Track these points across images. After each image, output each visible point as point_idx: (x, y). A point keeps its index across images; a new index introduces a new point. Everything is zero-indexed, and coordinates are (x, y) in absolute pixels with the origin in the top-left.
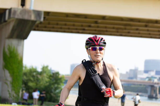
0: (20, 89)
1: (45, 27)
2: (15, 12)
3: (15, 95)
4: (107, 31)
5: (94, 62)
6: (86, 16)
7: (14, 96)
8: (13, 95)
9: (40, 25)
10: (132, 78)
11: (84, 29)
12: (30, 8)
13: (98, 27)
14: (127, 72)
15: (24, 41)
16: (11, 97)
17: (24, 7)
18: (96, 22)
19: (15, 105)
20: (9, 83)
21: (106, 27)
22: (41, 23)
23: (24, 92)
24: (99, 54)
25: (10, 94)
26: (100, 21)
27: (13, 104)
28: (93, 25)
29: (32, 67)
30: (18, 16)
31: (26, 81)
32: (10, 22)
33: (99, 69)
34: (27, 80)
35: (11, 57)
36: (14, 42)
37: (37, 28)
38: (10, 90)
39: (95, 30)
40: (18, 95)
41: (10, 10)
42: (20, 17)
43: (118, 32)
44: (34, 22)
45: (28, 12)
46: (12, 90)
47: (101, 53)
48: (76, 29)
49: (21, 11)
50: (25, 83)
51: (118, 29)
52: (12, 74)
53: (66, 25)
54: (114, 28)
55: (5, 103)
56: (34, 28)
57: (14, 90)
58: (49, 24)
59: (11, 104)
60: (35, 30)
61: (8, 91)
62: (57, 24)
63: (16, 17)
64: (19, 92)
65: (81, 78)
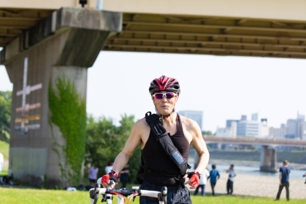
0: (81, 161)
1: (127, 43)
2: (69, 15)
3: (72, 172)
4: (243, 48)
5: (161, 115)
6: (202, 20)
7: (70, 175)
8: (69, 171)
9: (116, 40)
10: (292, 137)
11: (200, 46)
12: (98, 7)
13: (226, 40)
14: (283, 125)
15: (87, 70)
16: (66, 177)
17: (86, 6)
18: (222, 32)
19: (73, 190)
20: (60, 150)
21: (241, 41)
22: (118, 35)
23: (89, 165)
24: (166, 104)
25: (62, 170)
26: (229, 28)
27: (70, 189)
28: (216, 36)
29: (105, 119)
30: (75, 23)
31: (92, 146)
32: (60, 35)
33: (170, 126)
34: (94, 144)
35: (64, 101)
36: (69, 73)
37: (110, 46)
38: (63, 163)
39: (221, 47)
40: (79, 173)
41: (60, 12)
42: (79, 25)
43: (264, 49)
44: (104, 34)
45: (94, 14)
46: (66, 164)
47: (169, 102)
48: (186, 45)
49: (80, 14)
50: (91, 149)
51: (263, 42)
52: (67, 134)
53: (165, 37)
54: (256, 41)
55: (55, 189)
56: (105, 45)
57: (71, 163)
58: (133, 36)
59: (65, 189)
60: (107, 49)
61: (60, 165)
62: (149, 37)
63: (72, 25)
64: (80, 166)
65: (143, 140)
